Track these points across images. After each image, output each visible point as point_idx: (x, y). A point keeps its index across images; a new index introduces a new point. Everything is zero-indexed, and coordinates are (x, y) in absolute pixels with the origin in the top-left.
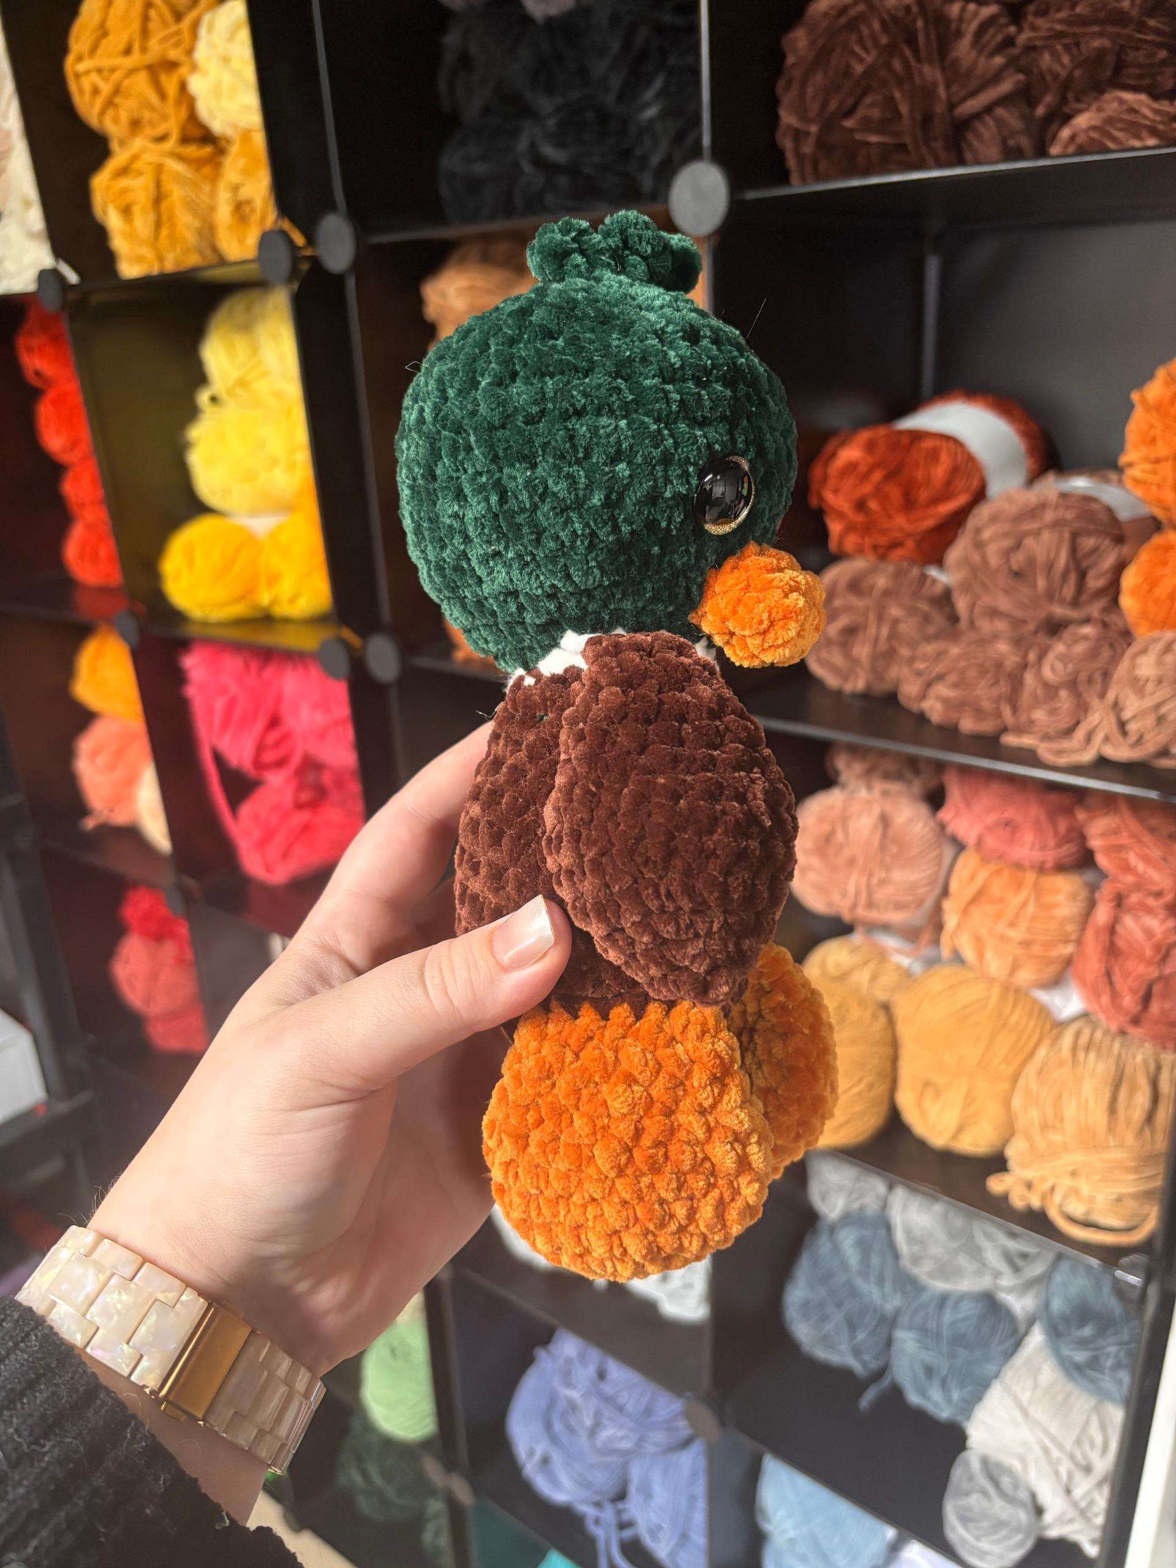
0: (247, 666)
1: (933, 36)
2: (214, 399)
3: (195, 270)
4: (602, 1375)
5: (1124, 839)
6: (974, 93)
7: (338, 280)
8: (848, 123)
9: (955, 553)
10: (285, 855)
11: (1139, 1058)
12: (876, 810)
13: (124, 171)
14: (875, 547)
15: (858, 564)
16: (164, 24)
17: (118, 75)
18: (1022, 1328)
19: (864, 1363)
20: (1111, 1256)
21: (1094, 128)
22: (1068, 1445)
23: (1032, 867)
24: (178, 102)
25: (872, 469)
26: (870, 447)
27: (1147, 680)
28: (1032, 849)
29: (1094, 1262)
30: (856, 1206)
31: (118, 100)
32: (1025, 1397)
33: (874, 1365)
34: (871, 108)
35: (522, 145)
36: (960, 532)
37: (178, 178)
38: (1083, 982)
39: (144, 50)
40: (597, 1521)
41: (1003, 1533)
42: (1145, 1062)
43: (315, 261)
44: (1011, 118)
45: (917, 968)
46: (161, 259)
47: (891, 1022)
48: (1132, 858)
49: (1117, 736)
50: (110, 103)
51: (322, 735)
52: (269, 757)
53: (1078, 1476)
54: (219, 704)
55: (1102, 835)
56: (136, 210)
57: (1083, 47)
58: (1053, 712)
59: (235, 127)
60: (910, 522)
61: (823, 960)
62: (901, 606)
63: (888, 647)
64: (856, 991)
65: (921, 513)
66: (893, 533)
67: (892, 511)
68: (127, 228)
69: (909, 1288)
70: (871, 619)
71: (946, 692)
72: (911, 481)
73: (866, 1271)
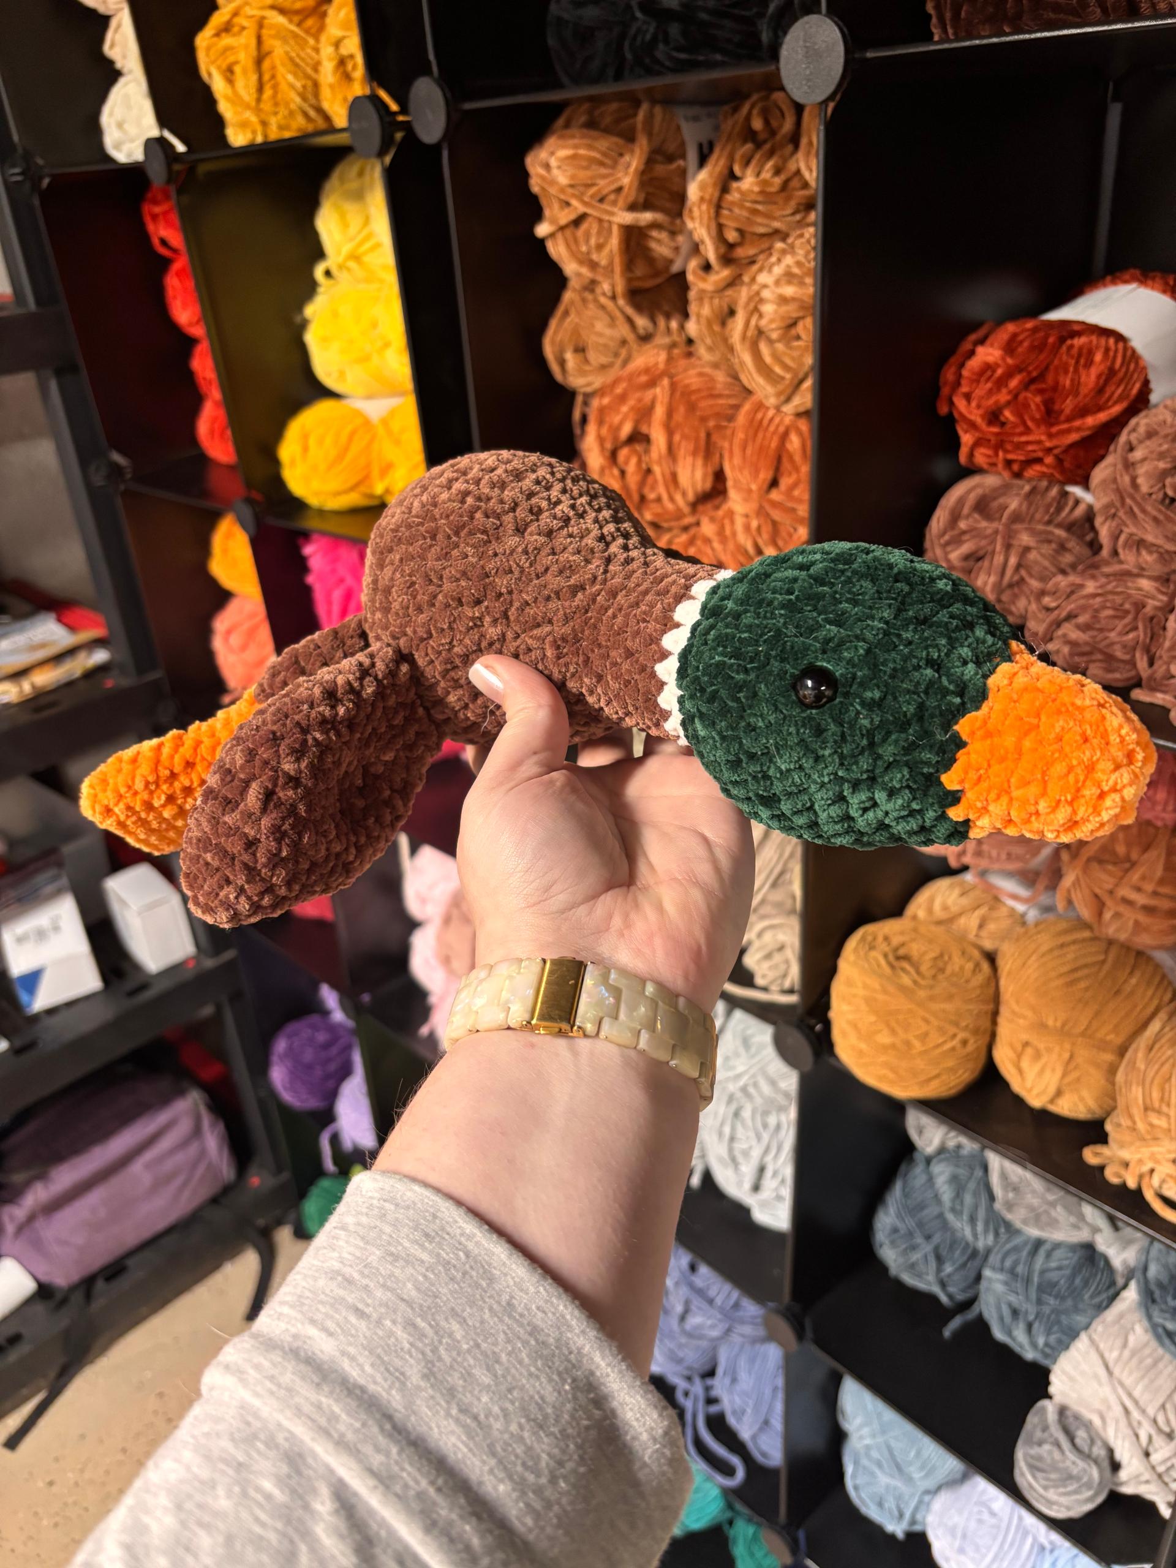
2: (328, 273)
7: (431, 152)
9: (1100, 473)
14: (1008, 463)
15: (990, 481)
18: (1120, 1281)
22: (1151, 1409)
23: (1165, 826)
25: (1009, 375)
26: (1010, 348)
28: (1164, 810)
30: (951, 1144)
32: (1112, 1356)
36: (1112, 448)
37: (280, 33)
40: (687, 1393)
41: (1073, 1487)
43: (409, 129)
45: (1032, 915)
47: (995, 974)
53: (1159, 1441)
56: (237, 69)
60: (1050, 436)
61: (931, 900)
62: (1033, 532)
63: (1016, 578)
64: (961, 938)
65: (1065, 426)
66: (1030, 448)
67: (1030, 423)
68: (229, 91)
69: (1002, 1230)
70: (998, 547)
71: (1075, 635)
72: (1055, 388)
73: (958, 1207)
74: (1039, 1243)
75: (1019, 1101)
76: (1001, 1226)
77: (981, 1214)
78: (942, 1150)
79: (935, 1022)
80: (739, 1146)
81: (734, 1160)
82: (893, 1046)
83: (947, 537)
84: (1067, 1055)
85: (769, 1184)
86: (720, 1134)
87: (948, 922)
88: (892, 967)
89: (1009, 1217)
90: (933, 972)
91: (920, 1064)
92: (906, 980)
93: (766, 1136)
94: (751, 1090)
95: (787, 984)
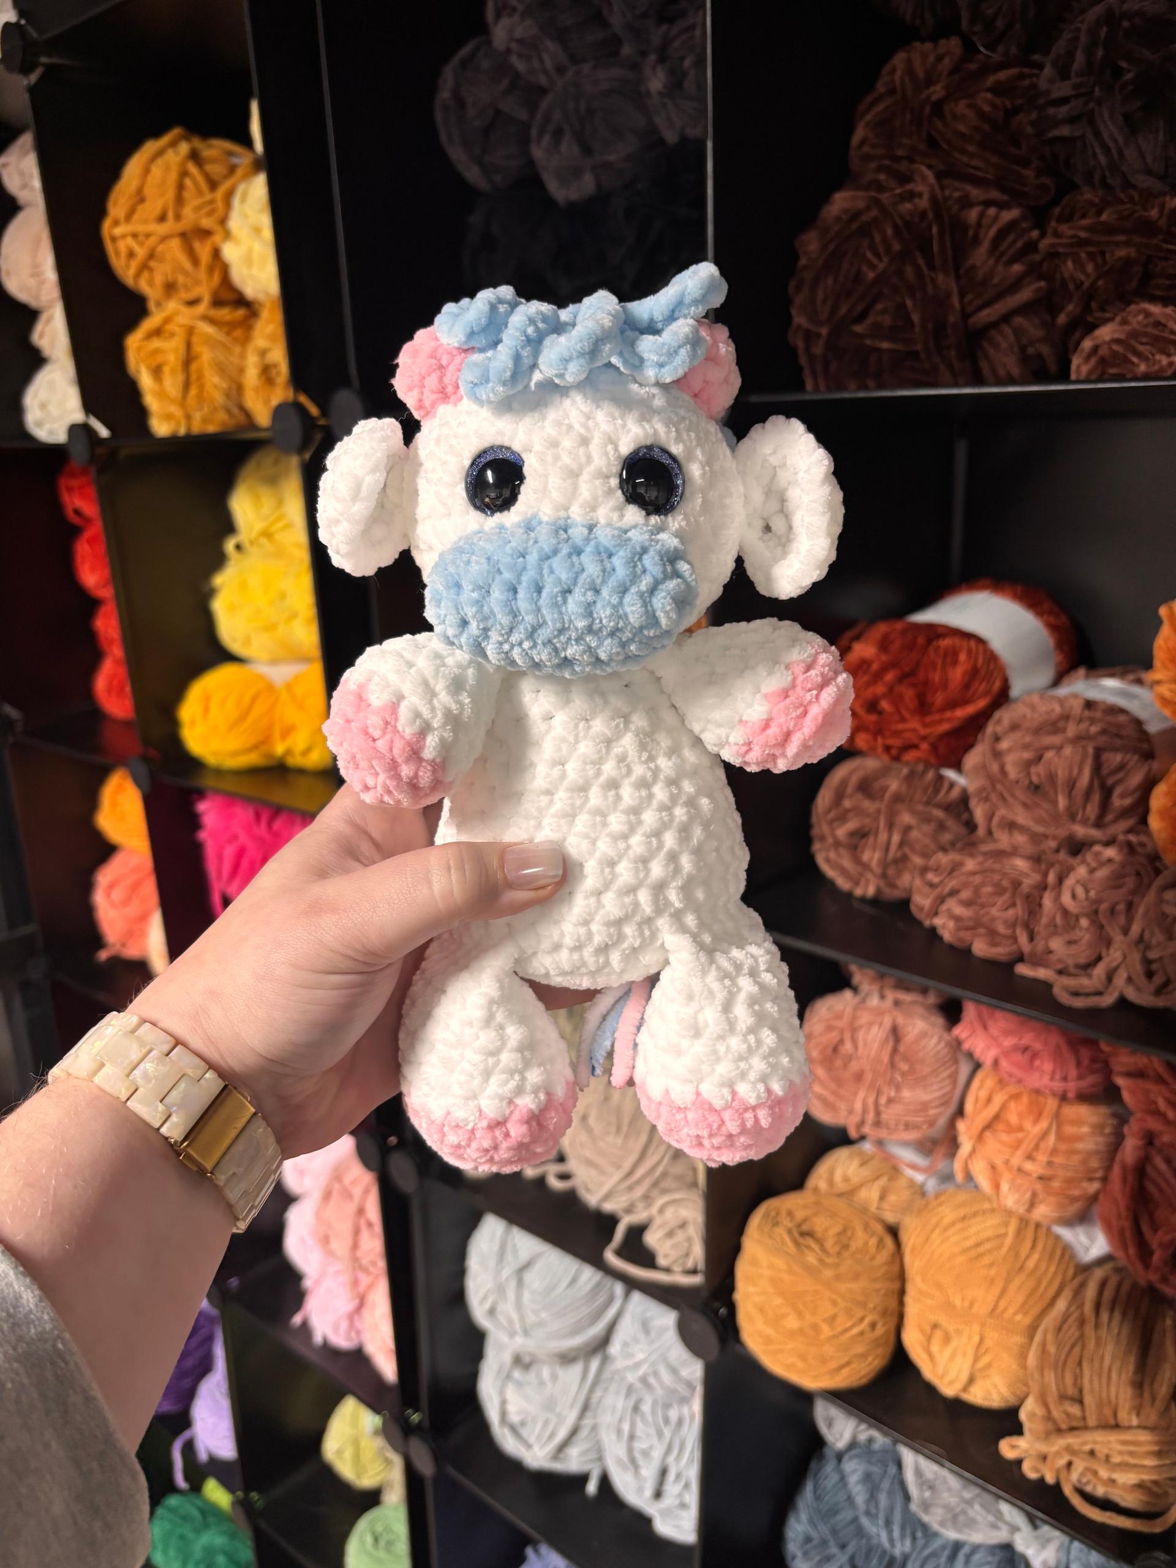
0: (258, 817)
1: (948, 244)
2: (239, 548)
6: (990, 303)
8: (858, 329)
9: (971, 759)
11: (1168, 1322)
12: (887, 1022)
13: (157, 332)
14: (887, 749)
15: (871, 764)
16: (200, 193)
17: (151, 241)
23: (1054, 1094)
24: (211, 270)
25: (884, 669)
26: (884, 645)
28: (1052, 1079)
30: (863, 1437)
31: (152, 264)
34: (882, 315)
36: (979, 736)
37: (208, 341)
38: (1107, 1224)
39: (178, 217)
44: (1031, 327)
45: (931, 1185)
46: (188, 417)
47: (898, 1252)
48: (1160, 1103)
50: (144, 267)
54: (229, 852)
55: (1128, 1073)
56: (166, 370)
57: (1108, 256)
58: (1072, 943)
59: (267, 294)
60: (925, 725)
61: (832, 1172)
62: (913, 812)
63: (899, 854)
64: (864, 1210)
65: (936, 717)
66: (906, 735)
67: (905, 714)
68: (157, 388)
69: (919, 1534)
70: (882, 824)
71: (959, 910)
72: (926, 683)
73: (873, 1511)
74: (957, 1546)
75: (931, 1390)
76: (917, 1529)
77: (897, 1517)
78: (853, 1445)
79: (842, 1304)
80: (638, 1445)
81: (633, 1461)
82: (801, 1331)
83: (832, 815)
84: (976, 1339)
85: (672, 1489)
86: (619, 1432)
87: (848, 1194)
88: (797, 1244)
89: (926, 1518)
90: (837, 1249)
91: (829, 1350)
92: (811, 1259)
93: (667, 1433)
94: (652, 1380)
95: (690, 1264)
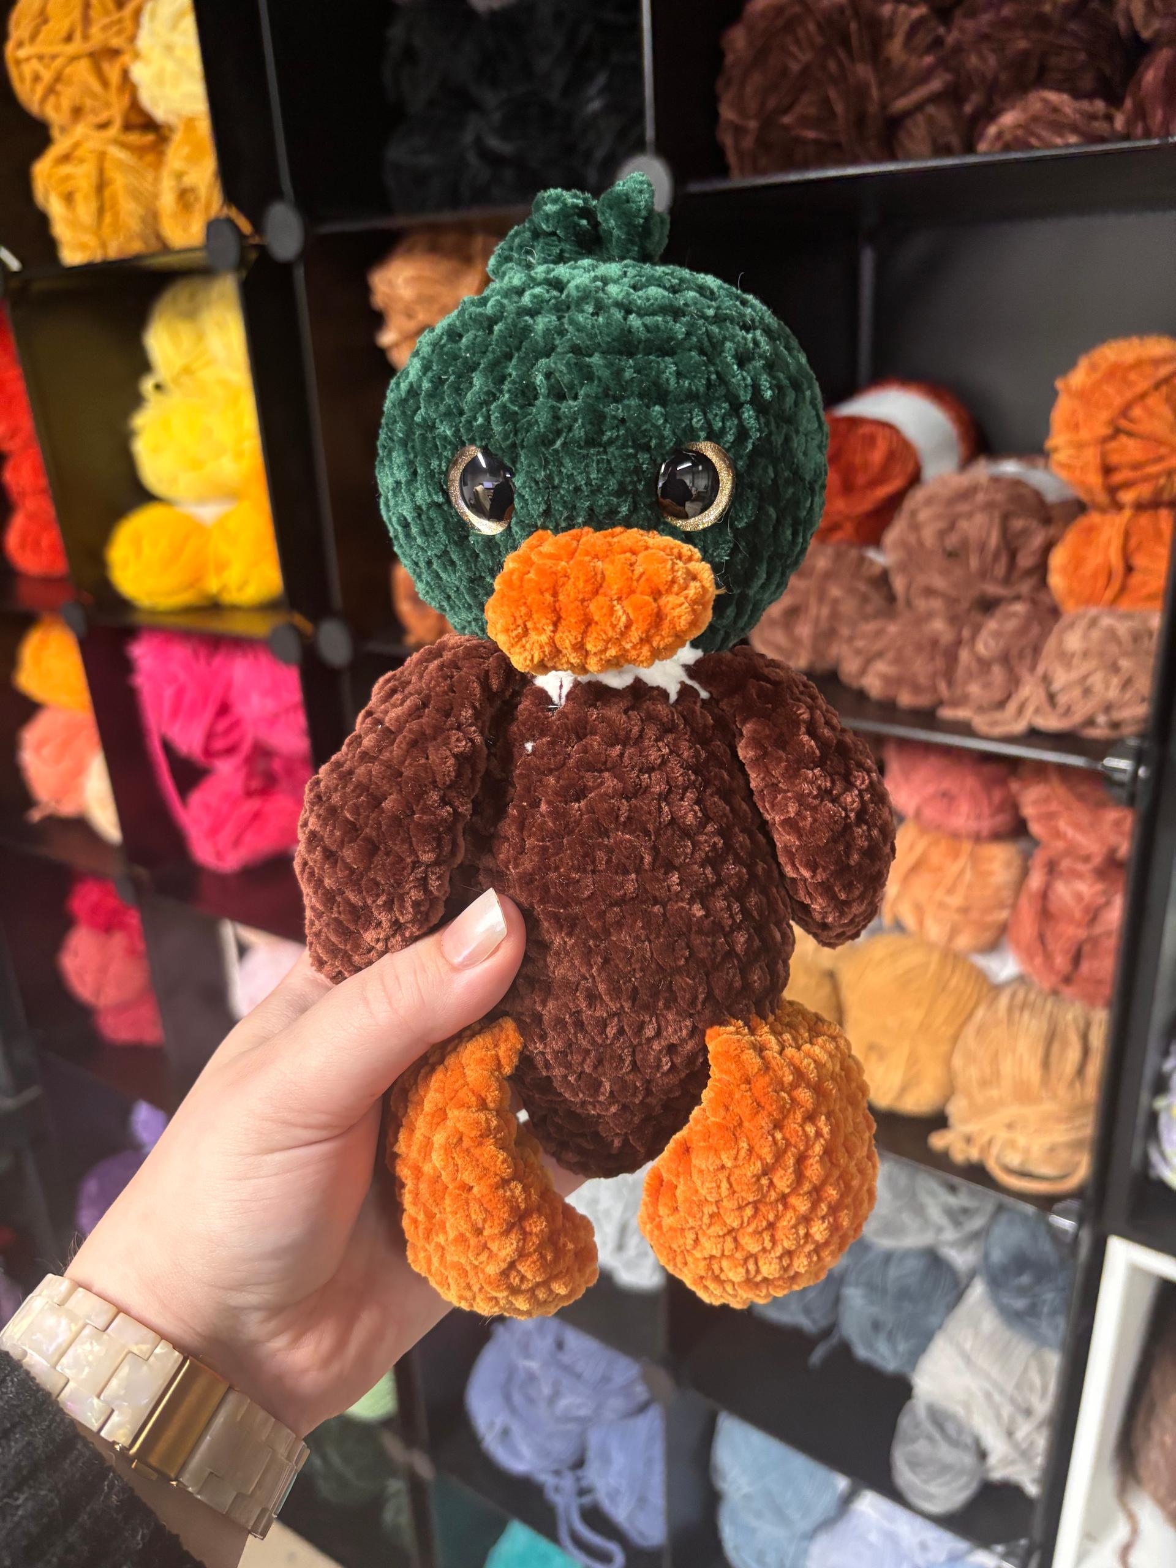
0: (196, 655)
1: (866, 39)
2: (158, 387)
3: (138, 257)
4: (560, 1345)
5: (1054, 806)
6: (904, 93)
7: (286, 268)
8: (787, 120)
9: (893, 535)
10: (237, 843)
11: (1070, 1017)
13: (66, 158)
16: (107, 12)
17: (59, 62)
18: (964, 1282)
19: (814, 1322)
20: (1047, 1203)
21: (1019, 126)
22: (1010, 1388)
23: (969, 836)
24: (120, 92)
27: (1073, 655)
28: (968, 817)
29: (1030, 1209)
31: (59, 87)
32: (968, 1346)
33: (823, 1323)
34: (807, 105)
35: (468, 137)
36: (896, 514)
37: (120, 165)
38: (1017, 944)
39: (86, 37)
40: (557, 1489)
41: (948, 1477)
42: (1075, 1019)
43: (263, 250)
44: (940, 114)
46: (104, 246)
47: (836, 989)
48: (1062, 825)
49: (1047, 708)
50: (51, 90)
51: (272, 721)
52: (219, 744)
53: (1020, 1419)
54: (169, 693)
55: (1035, 803)
56: (79, 197)
57: (1008, 49)
58: (987, 686)
59: (179, 116)
60: (849, 504)
62: (841, 586)
63: (828, 627)
65: (859, 496)
66: (832, 516)
68: (69, 216)
70: (812, 600)
71: (885, 669)
72: (849, 466)
84: (908, 1052)
85: (632, 1241)
